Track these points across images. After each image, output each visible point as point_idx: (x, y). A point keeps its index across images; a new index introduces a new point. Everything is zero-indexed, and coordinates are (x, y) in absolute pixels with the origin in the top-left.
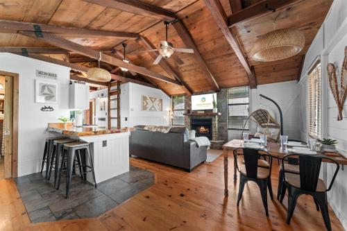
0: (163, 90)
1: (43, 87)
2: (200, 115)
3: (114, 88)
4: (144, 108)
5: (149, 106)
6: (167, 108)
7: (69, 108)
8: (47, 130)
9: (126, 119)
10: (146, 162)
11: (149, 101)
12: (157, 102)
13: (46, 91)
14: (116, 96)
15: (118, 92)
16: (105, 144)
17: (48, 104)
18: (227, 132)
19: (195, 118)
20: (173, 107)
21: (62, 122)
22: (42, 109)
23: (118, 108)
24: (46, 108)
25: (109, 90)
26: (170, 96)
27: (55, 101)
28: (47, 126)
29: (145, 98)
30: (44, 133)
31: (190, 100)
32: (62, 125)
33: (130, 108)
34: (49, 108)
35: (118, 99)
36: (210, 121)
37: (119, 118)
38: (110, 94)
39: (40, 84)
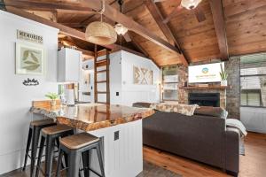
0: (153, 60)
1: (26, 53)
2: (202, 89)
3: (101, 58)
4: (136, 81)
5: (140, 79)
6: (158, 81)
7: (58, 81)
8: (31, 110)
9: (117, 94)
10: (156, 153)
11: (140, 72)
12: (148, 74)
13: (29, 59)
14: (104, 68)
15: (107, 62)
16: (117, 135)
17: (32, 75)
18: (238, 109)
19: (194, 92)
20: (163, 79)
21: (49, 99)
22: (25, 83)
23: (108, 81)
24: (29, 81)
25: (95, 61)
26: (160, 67)
27: (40, 71)
28: (31, 106)
29: (136, 69)
30: (28, 114)
31: (187, 72)
32: (49, 104)
33: (123, 80)
34: (33, 81)
35: (107, 71)
36: (217, 95)
37: (108, 93)
38: (97, 65)
39: (22, 48)
